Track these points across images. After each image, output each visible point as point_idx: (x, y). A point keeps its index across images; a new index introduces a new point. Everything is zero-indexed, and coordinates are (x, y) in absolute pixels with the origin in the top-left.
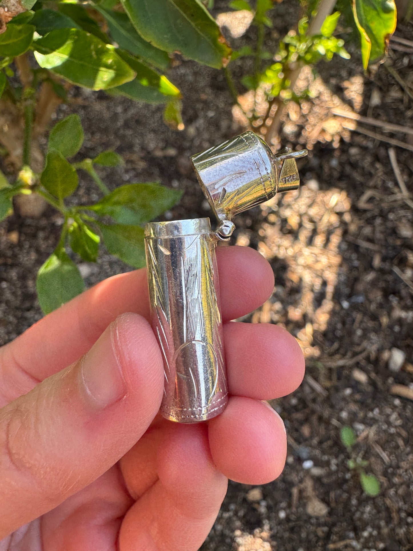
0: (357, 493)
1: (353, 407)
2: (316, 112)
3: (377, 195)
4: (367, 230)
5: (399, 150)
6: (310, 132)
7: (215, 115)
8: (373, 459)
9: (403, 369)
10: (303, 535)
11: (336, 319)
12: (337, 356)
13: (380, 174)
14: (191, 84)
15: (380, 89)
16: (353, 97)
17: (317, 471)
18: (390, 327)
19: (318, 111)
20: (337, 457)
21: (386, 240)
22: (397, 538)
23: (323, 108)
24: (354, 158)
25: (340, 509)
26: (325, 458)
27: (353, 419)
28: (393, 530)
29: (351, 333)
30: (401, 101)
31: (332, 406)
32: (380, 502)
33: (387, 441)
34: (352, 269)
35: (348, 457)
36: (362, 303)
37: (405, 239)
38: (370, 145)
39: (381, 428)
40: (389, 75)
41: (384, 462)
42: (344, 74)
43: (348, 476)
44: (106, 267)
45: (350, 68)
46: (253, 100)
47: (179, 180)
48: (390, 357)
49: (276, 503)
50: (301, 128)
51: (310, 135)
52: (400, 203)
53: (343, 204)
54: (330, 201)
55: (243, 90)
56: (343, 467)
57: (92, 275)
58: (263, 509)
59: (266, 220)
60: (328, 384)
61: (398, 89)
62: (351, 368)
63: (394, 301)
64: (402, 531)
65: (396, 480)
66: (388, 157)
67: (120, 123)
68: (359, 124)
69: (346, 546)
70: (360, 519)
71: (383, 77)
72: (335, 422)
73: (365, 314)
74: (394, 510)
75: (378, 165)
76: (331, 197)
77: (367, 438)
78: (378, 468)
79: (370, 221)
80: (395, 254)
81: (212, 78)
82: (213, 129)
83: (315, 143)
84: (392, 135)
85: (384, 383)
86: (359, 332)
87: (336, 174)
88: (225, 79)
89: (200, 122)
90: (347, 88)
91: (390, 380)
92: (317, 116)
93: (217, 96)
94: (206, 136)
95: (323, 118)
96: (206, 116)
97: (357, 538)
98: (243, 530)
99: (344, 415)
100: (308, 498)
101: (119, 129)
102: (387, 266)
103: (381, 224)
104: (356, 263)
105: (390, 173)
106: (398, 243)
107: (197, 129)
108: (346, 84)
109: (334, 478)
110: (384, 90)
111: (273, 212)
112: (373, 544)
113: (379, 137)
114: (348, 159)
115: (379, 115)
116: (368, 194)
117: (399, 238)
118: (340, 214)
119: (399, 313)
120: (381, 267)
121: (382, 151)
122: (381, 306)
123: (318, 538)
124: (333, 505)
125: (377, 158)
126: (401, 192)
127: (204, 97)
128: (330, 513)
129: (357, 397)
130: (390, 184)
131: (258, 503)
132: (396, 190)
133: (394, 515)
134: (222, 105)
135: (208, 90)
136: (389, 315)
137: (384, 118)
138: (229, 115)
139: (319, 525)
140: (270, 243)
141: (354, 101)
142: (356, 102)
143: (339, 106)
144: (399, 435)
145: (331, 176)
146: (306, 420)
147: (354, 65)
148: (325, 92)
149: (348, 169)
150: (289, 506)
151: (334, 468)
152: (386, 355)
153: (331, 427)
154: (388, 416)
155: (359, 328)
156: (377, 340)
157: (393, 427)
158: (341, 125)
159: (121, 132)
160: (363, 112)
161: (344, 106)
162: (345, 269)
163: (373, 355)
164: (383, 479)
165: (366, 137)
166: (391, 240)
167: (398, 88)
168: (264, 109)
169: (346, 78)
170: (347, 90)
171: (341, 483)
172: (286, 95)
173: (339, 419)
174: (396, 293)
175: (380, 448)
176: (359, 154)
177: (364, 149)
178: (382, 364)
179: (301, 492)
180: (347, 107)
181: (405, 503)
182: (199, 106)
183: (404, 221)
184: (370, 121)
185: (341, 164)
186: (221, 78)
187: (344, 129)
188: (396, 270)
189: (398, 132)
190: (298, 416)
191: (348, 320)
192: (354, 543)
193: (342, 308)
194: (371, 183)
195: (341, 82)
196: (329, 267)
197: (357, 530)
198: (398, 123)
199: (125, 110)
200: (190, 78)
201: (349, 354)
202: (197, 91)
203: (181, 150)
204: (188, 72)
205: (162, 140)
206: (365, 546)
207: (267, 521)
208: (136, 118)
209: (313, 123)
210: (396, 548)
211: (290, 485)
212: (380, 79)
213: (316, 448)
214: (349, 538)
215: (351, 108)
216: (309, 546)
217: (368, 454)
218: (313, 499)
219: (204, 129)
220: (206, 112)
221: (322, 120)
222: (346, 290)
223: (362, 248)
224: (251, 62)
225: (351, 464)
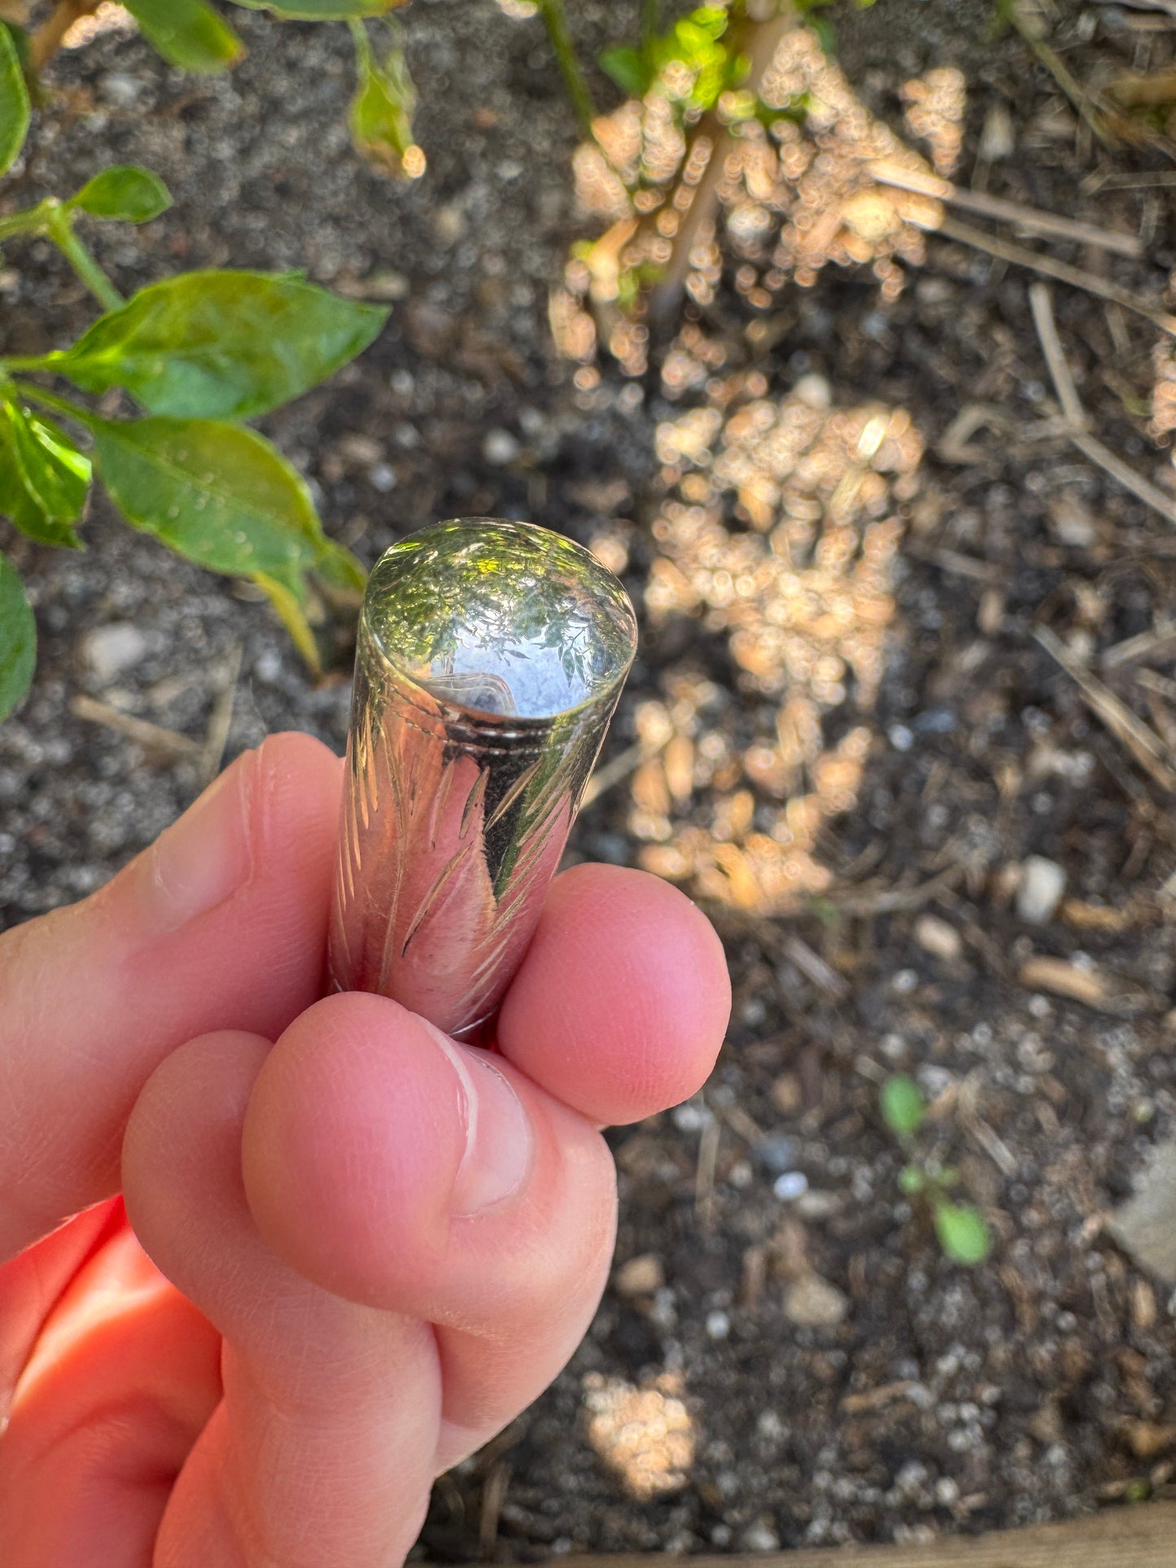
0: (923, 1257)
1: (919, 1023)
2: (824, 174)
3: (996, 419)
4: (966, 524)
5: (1062, 291)
6: (805, 234)
7: (521, 175)
8: (971, 1165)
9: (1058, 914)
10: (777, 1375)
11: (876, 779)
12: (876, 882)
13: (1007, 360)
14: (448, 73)
15: (1012, 108)
16: (932, 129)
17: (815, 1204)
18: (1025, 798)
19: (829, 169)
20: (870, 1160)
21: (1018, 554)
22: (1030, 1371)
23: (846, 160)
24: (932, 312)
25: (877, 1302)
26: (839, 1165)
27: (918, 1056)
28: (1020, 1352)
29: (914, 818)
30: (1070, 144)
31: (860, 1022)
32: (988, 1277)
33: (1012, 1115)
34: (922, 634)
35: (902, 1160)
36: (947, 733)
37: (1071, 549)
38: (977, 273)
39: (994, 1081)
40: (1035, 68)
41: (999, 1171)
42: (908, 59)
43: (902, 1211)
44: (194, 633)
45: (924, 40)
46: (637, 130)
47: (414, 373)
48: (1024, 882)
49: (702, 1293)
50: (780, 220)
51: (807, 240)
52: (1060, 444)
53: (898, 449)
54: (860, 440)
55: (611, 98)
56: (888, 1188)
57: (150, 657)
58: (663, 1312)
59: (675, 494)
60: (848, 961)
61: (1062, 112)
62: (913, 916)
63: (1037, 724)
64: (1044, 1352)
65: (1033, 1217)
66: (1027, 312)
67: (228, 193)
68: (950, 210)
69: (895, 1400)
70: (934, 1325)
71: (1023, 73)
72: (866, 1066)
73: (954, 764)
74: (1025, 1298)
75: (1001, 336)
76: (863, 427)
77: (954, 1108)
78: (985, 1187)
79: (974, 498)
80: (1042, 592)
81: (514, 60)
82: (515, 216)
83: (821, 265)
84: (1042, 246)
85: (1006, 950)
86: (937, 816)
87: (879, 359)
88: (554, 66)
89: (478, 195)
90: (915, 103)
91: (1022, 947)
92: (828, 184)
93: (527, 116)
94: (495, 237)
95: (844, 190)
96: (493, 178)
97: (925, 1376)
98: (607, 1371)
99: (893, 1045)
100: (791, 1279)
101: (224, 211)
102: (1019, 626)
103: (1006, 507)
105: (1034, 356)
106: (1053, 559)
107: (469, 216)
108: (911, 90)
109: (861, 1219)
110: (1022, 113)
111: (696, 470)
112: (967, 1389)
113: (1003, 252)
114: (915, 315)
115: (1006, 186)
116: (971, 418)
117: (1055, 545)
118: (889, 476)
119: (1050, 759)
120: (1005, 628)
121: (1013, 295)
122: (999, 740)
123: (817, 1385)
124: (860, 1290)
125: (997, 314)
126: (1061, 412)
127: (487, 117)
128: (852, 1314)
129: (932, 994)
130: (1033, 391)
131: (650, 1296)
132: (1048, 408)
133: (1027, 1313)
134: (542, 145)
135: (502, 97)
136: (1023, 763)
137: (1021, 196)
138: (566, 176)
139: (820, 1346)
140: (686, 560)
141: (932, 140)
142: (940, 146)
143: (890, 155)
144: (1041, 1095)
145: (864, 364)
146: (788, 1064)
147: (939, 31)
148: (850, 112)
149: (914, 345)
150: (738, 1299)
151: (862, 1187)
152: (1010, 877)
153: (855, 1081)
154: (1014, 1045)
155: (938, 801)
156: (987, 834)
157: (1026, 1073)
158: (896, 212)
159: (234, 220)
160: (963, 178)
161: (906, 157)
162: (901, 636)
163: (976, 877)
164: (998, 1219)
165: (966, 249)
166: (1033, 554)
167: (1062, 108)
168: (672, 159)
169: (915, 70)
170: (915, 108)
171: (881, 1232)
172: (736, 107)
173: (880, 1057)
174: (1044, 702)
175: (992, 1134)
176: (947, 301)
177: (961, 285)
178: (997, 906)
179: (771, 1260)
180: (916, 161)
181: (1056, 1277)
182: (475, 145)
183: (1070, 498)
184: (982, 202)
185: (895, 328)
186: (540, 59)
187: (903, 224)
188: (1046, 638)
189: (1059, 238)
190: (764, 1052)
191: (907, 783)
192: (919, 1394)
193: (890, 747)
194: (980, 387)
195: (896, 85)
196: (858, 630)
197: (923, 1356)
198: (1061, 211)
199: (245, 152)
200: (445, 57)
201: (909, 875)
202: (465, 99)
203: (419, 280)
204: (438, 37)
205: (360, 248)
206: (947, 1396)
207: (677, 1345)
208: (279, 177)
209: (814, 205)
210: (1027, 1398)
211: (737, 1244)
212: (1013, 79)
213: (813, 1139)
214: (900, 1378)
215: (926, 163)
216: (792, 1406)
217: (957, 1148)
218: (803, 1280)
219: (488, 217)
220: (495, 165)
221: (840, 196)
222: (902, 697)
223: (949, 575)
224: (632, 14)
225: (911, 1180)
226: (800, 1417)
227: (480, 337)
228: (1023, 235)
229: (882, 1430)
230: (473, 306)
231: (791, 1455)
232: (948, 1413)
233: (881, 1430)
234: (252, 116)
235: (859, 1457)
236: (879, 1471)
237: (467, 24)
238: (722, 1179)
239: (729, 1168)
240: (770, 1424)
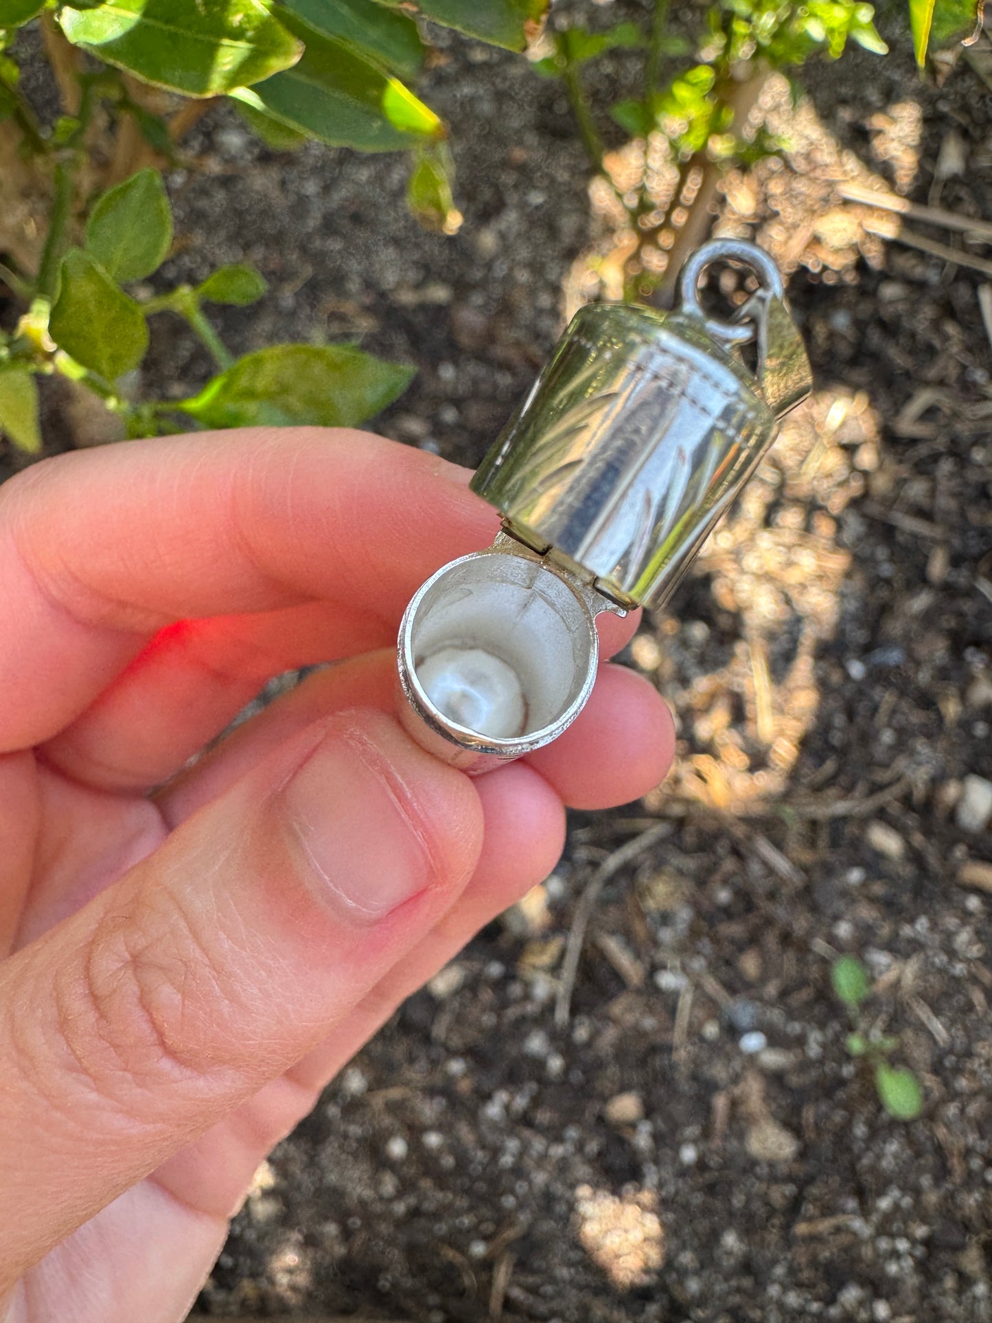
0: (867, 1110)
1: (867, 913)
2: (800, 194)
3: (945, 401)
4: (917, 490)
6: (781, 244)
7: (545, 202)
8: (909, 1035)
9: (991, 825)
10: (738, 1201)
11: (833, 704)
12: (832, 792)
13: (955, 349)
14: (489, 121)
15: (965, 134)
16: (895, 153)
17: (773, 1059)
18: (965, 725)
19: (804, 189)
20: (822, 1026)
21: (963, 514)
22: (958, 1215)
23: (819, 182)
24: (889, 309)
25: (826, 1144)
26: (795, 1028)
27: (864, 940)
28: (951, 1196)
29: (867, 738)
31: (814, 909)
32: (921, 1132)
33: (947, 995)
34: (876, 582)
35: (850, 1028)
36: (898, 667)
38: (933, 276)
39: (933, 964)
40: (987, 99)
41: (935, 1042)
42: (873, 95)
43: (848, 1070)
45: (889, 78)
46: (641, 162)
47: (456, 364)
48: (961, 799)
49: (676, 1127)
50: (756, 228)
51: (781, 248)
53: (858, 424)
54: (826, 417)
55: (618, 139)
56: (837, 1050)
58: (642, 1139)
60: (806, 857)
62: (864, 822)
63: (977, 661)
64: (971, 1200)
65: (963, 1083)
66: (976, 306)
67: (313, 222)
68: (907, 222)
69: (838, 1230)
70: (873, 1169)
71: (974, 101)
72: (820, 945)
73: (902, 694)
74: (956, 1152)
75: (951, 329)
76: (829, 407)
77: (896, 985)
78: (921, 1054)
79: (924, 468)
80: (984, 547)
81: (542, 108)
82: (540, 235)
83: (793, 270)
84: (989, 251)
85: (945, 856)
86: (887, 737)
87: (844, 350)
88: (572, 112)
89: (511, 219)
90: (880, 132)
91: (959, 852)
92: (803, 203)
93: (551, 153)
94: (524, 253)
95: (816, 207)
96: (523, 205)
97: (865, 1211)
98: (596, 1186)
99: (844, 930)
100: (751, 1120)
101: (309, 236)
102: (962, 578)
103: (952, 475)
104: (886, 570)
105: (980, 346)
107: (502, 236)
108: (877, 122)
109: (814, 1073)
110: (973, 137)
112: (902, 1226)
113: (955, 257)
114: (876, 311)
115: (959, 200)
116: (923, 398)
118: (850, 449)
119: (987, 692)
120: (951, 579)
121: (962, 293)
122: (943, 674)
123: (772, 1211)
124: (810, 1135)
125: (948, 310)
127: (519, 154)
128: (802, 1155)
129: (878, 889)
130: (979, 376)
131: (633, 1126)
133: (955, 1163)
134: (563, 176)
135: (531, 139)
136: (963, 696)
137: (971, 209)
138: (583, 202)
139: (774, 1179)
141: (894, 162)
142: (902, 168)
143: (857, 177)
144: (974, 979)
145: (830, 354)
146: (753, 940)
147: (901, 71)
148: (822, 141)
150: (706, 1134)
151: (814, 1050)
152: (951, 791)
153: (810, 957)
154: (949, 936)
155: (889, 725)
156: (931, 754)
157: (961, 961)
158: (860, 225)
159: (317, 243)
160: (919, 195)
161: (871, 178)
162: (858, 583)
163: (919, 792)
164: (930, 1081)
165: (921, 255)
166: (974, 515)
168: (669, 185)
169: (879, 104)
170: (881, 136)
171: (829, 1087)
172: (721, 147)
173: (832, 940)
174: (982, 642)
175: (927, 1009)
176: (904, 299)
177: (917, 286)
178: (940, 814)
179: (734, 1104)
180: (877, 182)
181: (982, 1137)
182: (508, 178)
184: (936, 215)
185: (859, 325)
186: (561, 107)
187: (868, 234)
188: (985, 585)
190: (734, 929)
191: (862, 708)
192: (857, 1224)
193: (847, 677)
194: (932, 373)
195: (863, 117)
196: (820, 578)
197: (865, 1196)
199: (326, 189)
200: (486, 107)
201: (861, 788)
202: (502, 141)
203: (462, 288)
204: (481, 92)
205: (415, 263)
206: (883, 1230)
207: (653, 1168)
208: (353, 208)
209: (790, 220)
210: (955, 1238)
211: (708, 1088)
212: (965, 109)
213: (773, 1005)
214: (844, 1212)
215: (886, 183)
216: (750, 1227)
217: (897, 1021)
218: (762, 1122)
219: (519, 235)
220: (525, 194)
221: (813, 212)
222: (859, 636)
223: (903, 532)
224: (639, 66)
225: (855, 1044)
226: (757, 1238)
227: (509, 334)
228: (972, 242)
229: (827, 1254)
230: (505, 309)
231: (747, 1267)
232: (884, 1244)
233: (825, 1254)
234: (333, 160)
235: (806, 1275)
236: (822, 1288)
237: (505, 79)
238: (694, 1033)
239: (701, 1025)
240: (730, 1240)
